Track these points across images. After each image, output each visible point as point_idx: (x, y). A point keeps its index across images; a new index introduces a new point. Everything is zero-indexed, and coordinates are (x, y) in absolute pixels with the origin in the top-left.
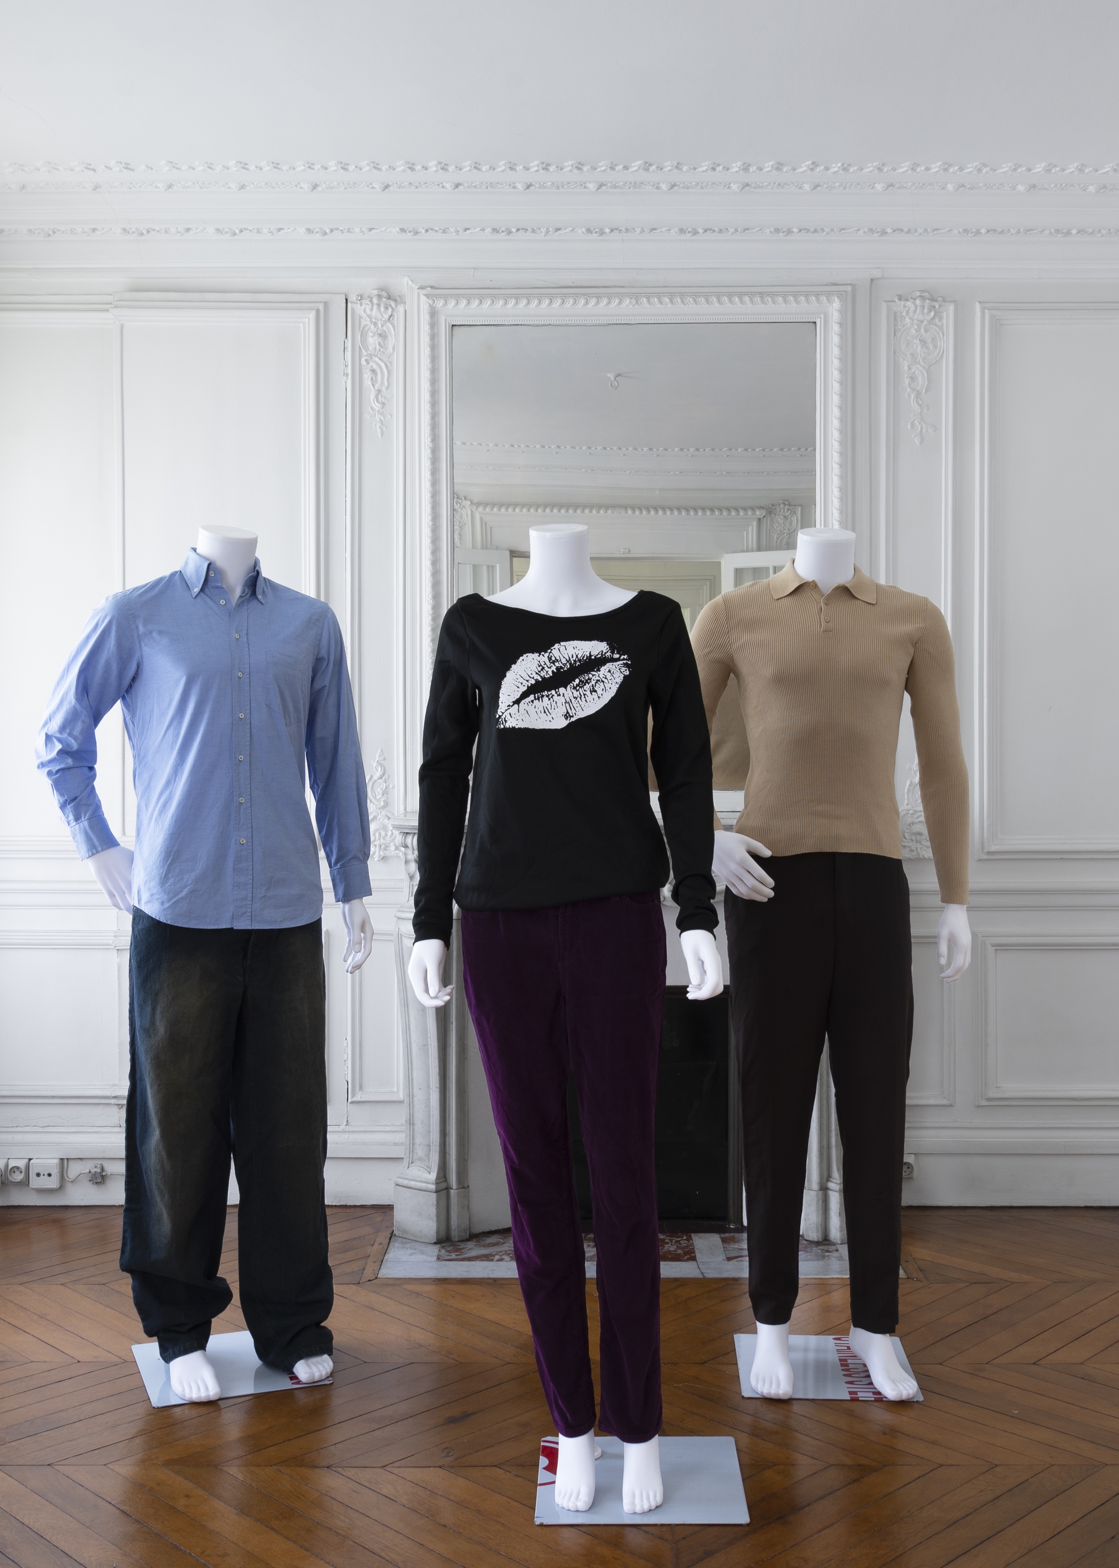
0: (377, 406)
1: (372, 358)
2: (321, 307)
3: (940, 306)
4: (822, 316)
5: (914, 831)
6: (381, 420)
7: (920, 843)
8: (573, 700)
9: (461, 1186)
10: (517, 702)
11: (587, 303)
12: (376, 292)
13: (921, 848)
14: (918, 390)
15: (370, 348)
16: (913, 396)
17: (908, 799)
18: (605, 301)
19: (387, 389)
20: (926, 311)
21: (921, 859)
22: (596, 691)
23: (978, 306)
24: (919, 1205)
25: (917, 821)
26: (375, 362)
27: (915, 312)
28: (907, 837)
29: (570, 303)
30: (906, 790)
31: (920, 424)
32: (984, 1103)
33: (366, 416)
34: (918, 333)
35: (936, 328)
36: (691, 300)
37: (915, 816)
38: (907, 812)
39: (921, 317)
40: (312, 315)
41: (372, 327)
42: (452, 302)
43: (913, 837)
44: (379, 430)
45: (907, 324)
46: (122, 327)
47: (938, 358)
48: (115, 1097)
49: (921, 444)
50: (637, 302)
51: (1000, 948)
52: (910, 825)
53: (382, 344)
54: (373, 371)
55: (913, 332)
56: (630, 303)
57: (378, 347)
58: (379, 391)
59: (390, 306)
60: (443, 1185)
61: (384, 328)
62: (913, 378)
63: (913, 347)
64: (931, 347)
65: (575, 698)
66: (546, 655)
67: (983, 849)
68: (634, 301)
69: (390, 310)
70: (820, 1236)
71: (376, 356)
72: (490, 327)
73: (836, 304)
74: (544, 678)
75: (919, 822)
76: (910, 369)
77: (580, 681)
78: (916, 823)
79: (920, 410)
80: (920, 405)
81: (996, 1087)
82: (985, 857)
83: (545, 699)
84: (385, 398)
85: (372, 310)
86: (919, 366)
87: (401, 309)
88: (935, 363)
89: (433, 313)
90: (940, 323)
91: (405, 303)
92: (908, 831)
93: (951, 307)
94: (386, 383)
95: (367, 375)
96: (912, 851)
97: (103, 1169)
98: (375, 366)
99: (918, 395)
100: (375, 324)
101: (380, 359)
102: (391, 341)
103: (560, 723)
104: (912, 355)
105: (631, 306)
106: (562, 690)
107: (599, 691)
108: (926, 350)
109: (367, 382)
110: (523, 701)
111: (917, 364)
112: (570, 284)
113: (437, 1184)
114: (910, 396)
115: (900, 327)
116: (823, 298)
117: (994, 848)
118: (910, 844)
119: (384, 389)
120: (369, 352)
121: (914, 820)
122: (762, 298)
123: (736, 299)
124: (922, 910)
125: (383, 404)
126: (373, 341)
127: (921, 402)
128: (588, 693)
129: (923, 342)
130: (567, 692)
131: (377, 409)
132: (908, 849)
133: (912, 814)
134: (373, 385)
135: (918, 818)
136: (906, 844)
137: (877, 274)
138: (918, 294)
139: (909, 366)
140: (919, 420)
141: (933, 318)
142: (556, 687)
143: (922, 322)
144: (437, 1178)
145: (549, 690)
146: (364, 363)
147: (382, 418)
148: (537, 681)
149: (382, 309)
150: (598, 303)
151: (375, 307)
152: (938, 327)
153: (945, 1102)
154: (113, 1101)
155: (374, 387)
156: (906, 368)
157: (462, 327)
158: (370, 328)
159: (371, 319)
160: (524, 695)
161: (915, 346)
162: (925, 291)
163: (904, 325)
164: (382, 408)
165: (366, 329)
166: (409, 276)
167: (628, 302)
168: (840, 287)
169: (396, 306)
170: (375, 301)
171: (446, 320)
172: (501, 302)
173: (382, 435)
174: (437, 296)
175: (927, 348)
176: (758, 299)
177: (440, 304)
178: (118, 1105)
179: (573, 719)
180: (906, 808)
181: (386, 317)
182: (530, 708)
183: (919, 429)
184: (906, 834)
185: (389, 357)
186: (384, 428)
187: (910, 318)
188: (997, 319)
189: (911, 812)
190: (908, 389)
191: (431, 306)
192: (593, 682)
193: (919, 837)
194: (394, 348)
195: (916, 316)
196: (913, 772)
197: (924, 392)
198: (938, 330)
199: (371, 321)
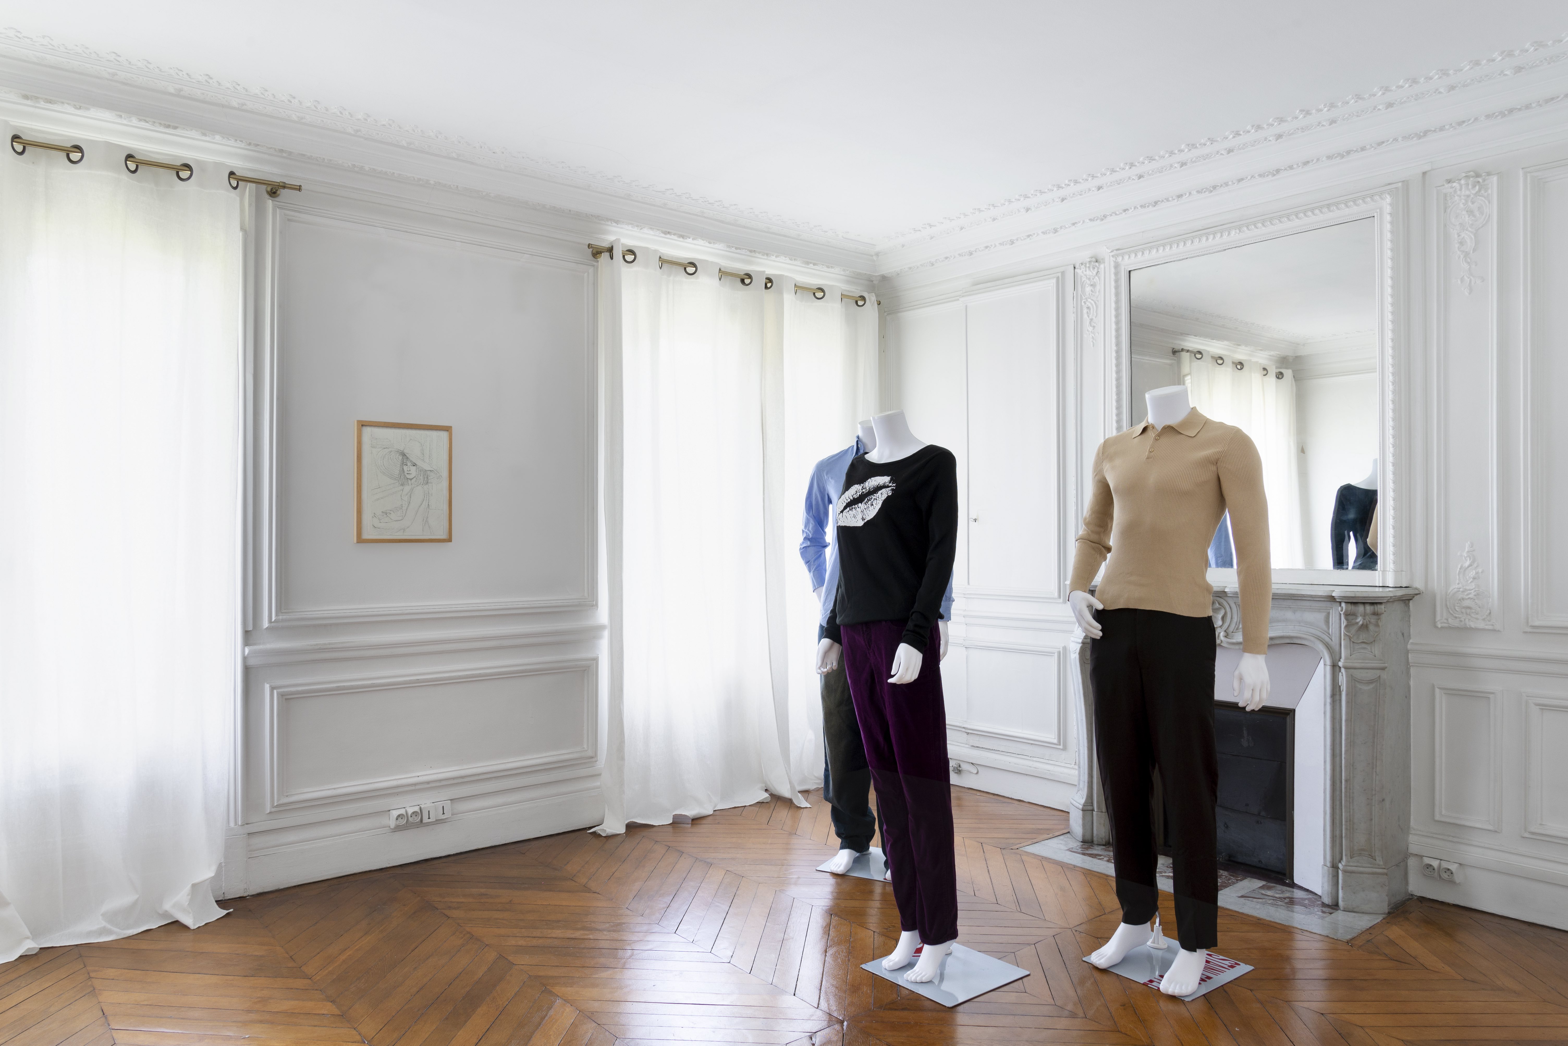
0: (1090, 329)
1: (1087, 300)
2: (1060, 275)
3: (1484, 180)
4: (1378, 211)
5: (1463, 605)
6: (1093, 337)
7: (1470, 615)
8: (864, 510)
9: (1100, 811)
10: (842, 512)
11: (1207, 239)
12: (1089, 260)
13: (1469, 620)
14: (1466, 252)
15: (1087, 294)
16: (1462, 256)
17: (1459, 579)
18: (1219, 235)
19: (1096, 317)
20: (1470, 187)
21: (1468, 628)
22: (873, 505)
23: (1521, 172)
24: (1465, 906)
25: (1467, 597)
26: (1089, 302)
27: (1461, 190)
28: (1457, 610)
29: (1197, 242)
30: (1458, 572)
31: (1468, 278)
32: (1527, 835)
33: (1085, 336)
34: (1466, 206)
35: (1483, 198)
36: (1277, 222)
37: (1466, 593)
38: (1458, 590)
39: (1468, 193)
40: (1054, 281)
41: (1088, 281)
42: (1126, 257)
43: (1464, 610)
44: (1092, 343)
45: (1456, 201)
46: (966, 306)
47: (1485, 222)
48: (964, 728)
49: (1470, 294)
50: (1240, 231)
51: (1544, 707)
52: (1460, 600)
53: (1093, 290)
54: (1088, 308)
55: (1462, 206)
56: (1236, 232)
57: (1091, 293)
58: (1092, 320)
59: (1096, 266)
60: (1090, 808)
61: (1094, 280)
62: (1461, 243)
63: (1462, 217)
64: (1478, 215)
65: (865, 509)
66: (862, 485)
67: (1528, 622)
68: (1238, 231)
69: (1096, 268)
70: (1330, 901)
71: (1089, 298)
72: (1152, 267)
73: (1388, 199)
74: (854, 499)
75: (1469, 598)
76: (1459, 236)
77: (868, 499)
78: (1466, 599)
79: (1468, 267)
80: (1469, 263)
81: (1541, 824)
82: (1529, 630)
83: (854, 509)
84: (1095, 323)
85: (1086, 271)
86: (1467, 232)
87: (1102, 266)
88: (1482, 227)
89: (1117, 266)
90: (1486, 194)
91: (1104, 262)
92: (1458, 605)
93: (1495, 179)
94: (1095, 314)
95: (1085, 311)
96: (1461, 621)
97: (960, 766)
98: (1089, 305)
99: (1467, 254)
100: (1089, 279)
101: (1092, 300)
102: (1098, 287)
103: (860, 523)
104: (1461, 224)
105: (1237, 235)
106: (860, 504)
107: (874, 505)
108: (1473, 218)
109: (1085, 316)
110: (844, 511)
111: (1465, 231)
112: (1201, 228)
113: (1084, 806)
114: (1459, 257)
115: (1450, 205)
116: (1377, 198)
117: (1537, 623)
118: (1460, 616)
119: (1094, 318)
120: (1086, 297)
121: (1465, 597)
122: (1329, 208)
123: (1310, 213)
124: (1471, 669)
125: (1094, 327)
126: (1088, 289)
127: (1469, 261)
128: (870, 506)
129: (1470, 212)
130: (861, 506)
131: (1091, 330)
132: (1458, 620)
133: (1462, 592)
134: (1088, 316)
135: (1468, 595)
136: (1457, 616)
137: (1427, 168)
138: (1464, 175)
139: (1458, 234)
140: (1468, 276)
141: (1480, 190)
142: (857, 503)
143: (1468, 196)
144: (1086, 802)
145: (855, 505)
146: (1083, 304)
147: (1093, 335)
148: (851, 500)
149: (1091, 269)
150: (1214, 237)
151: (1087, 269)
152: (1485, 197)
153: (1491, 828)
154: (963, 730)
155: (1089, 317)
156: (1456, 236)
157: (1136, 271)
158: (1087, 282)
159: (1086, 276)
160: (845, 508)
161: (1463, 217)
162: (1470, 172)
163: (1453, 202)
164: (1093, 330)
165: (1084, 283)
166: (1106, 246)
167: (1234, 233)
168: (1393, 185)
169: (1099, 265)
170: (1088, 265)
171: (1124, 268)
172: (1155, 250)
173: (1093, 346)
174: (1118, 255)
175: (1474, 216)
176: (1326, 210)
177: (1120, 259)
178: (966, 732)
179: (866, 521)
180: (1457, 586)
181: (1095, 273)
182: (848, 515)
183: (1468, 282)
184: (1456, 608)
185: (1097, 298)
186: (1094, 342)
187: (1458, 196)
188: (1539, 179)
189: (1461, 590)
190: (1458, 252)
191: (1115, 262)
192: (873, 500)
193: (1468, 611)
194: (1099, 292)
195: (1463, 192)
196: (1464, 558)
197: (1471, 252)
198: (1484, 199)
199: (1087, 278)
